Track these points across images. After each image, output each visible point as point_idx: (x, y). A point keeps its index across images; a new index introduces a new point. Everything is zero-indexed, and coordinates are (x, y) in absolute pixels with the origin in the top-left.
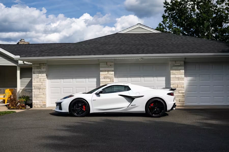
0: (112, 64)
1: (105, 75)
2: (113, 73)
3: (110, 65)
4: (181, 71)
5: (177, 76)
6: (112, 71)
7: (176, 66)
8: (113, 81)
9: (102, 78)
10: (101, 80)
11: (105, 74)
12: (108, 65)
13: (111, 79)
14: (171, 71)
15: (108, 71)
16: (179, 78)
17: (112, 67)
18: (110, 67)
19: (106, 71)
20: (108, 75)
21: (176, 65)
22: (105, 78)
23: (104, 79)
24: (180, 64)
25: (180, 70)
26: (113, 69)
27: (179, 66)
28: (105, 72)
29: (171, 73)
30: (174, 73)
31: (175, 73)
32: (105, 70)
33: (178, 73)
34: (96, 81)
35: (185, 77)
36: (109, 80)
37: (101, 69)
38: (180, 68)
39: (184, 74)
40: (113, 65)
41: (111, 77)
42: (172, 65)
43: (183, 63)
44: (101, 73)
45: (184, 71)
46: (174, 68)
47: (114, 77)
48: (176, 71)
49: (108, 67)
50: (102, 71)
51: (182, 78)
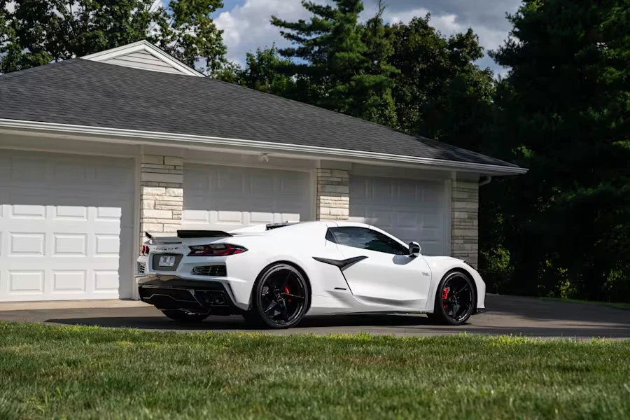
0: (177, 162)
1: (157, 197)
2: (181, 191)
3: (177, 168)
4: (343, 198)
5: (334, 211)
6: (177, 186)
7: (332, 183)
8: (179, 216)
9: (149, 205)
10: (144, 211)
11: (158, 195)
12: (168, 167)
13: (174, 211)
14: (321, 197)
15: (167, 185)
16: (339, 217)
17: (179, 172)
18: (173, 172)
19: (161, 184)
20: (166, 198)
21: (332, 179)
22: (159, 207)
23: (155, 209)
24: (340, 180)
25: (340, 194)
26: (180, 179)
27: (339, 184)
28: (159, 186)
29: (321, 201)
30: (328, 201)
31: (330, 202)
32: (159, 182)
33: (337, 202)
34: (120, 215)
35: (350, 214)
36: (169, 215)
37: (146, 177)
38: (341, 189)
39: (348, 206)
40: (181, 168)
41: (174, 203)
42: (324, 179)
43: (346, 176)
44: (146, 190)
45: (348, 199)
46: (329, 188)
47: (181, 204)
48: (333, 198)
49: (167, 171)
50: (149, 184)
51: (344, 217)
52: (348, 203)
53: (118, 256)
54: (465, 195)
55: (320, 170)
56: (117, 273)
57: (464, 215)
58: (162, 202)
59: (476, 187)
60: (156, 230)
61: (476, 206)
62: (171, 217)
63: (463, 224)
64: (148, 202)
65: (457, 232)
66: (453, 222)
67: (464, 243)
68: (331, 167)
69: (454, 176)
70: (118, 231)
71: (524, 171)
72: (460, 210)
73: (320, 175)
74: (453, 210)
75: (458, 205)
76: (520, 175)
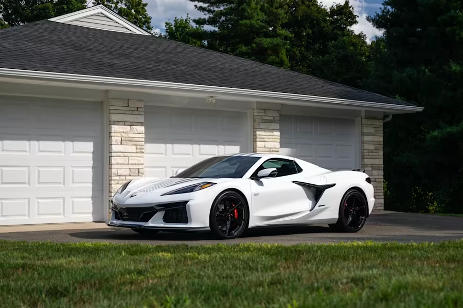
0: (141, 105)
1: (123, 134)
2: (142, 129)
3: (139, 110)
4: (275, 133)
5: (268, 145)
6: (140, 124)
7: (266, 121)
8: (142, 150)
9: (116, 141)
10: (113, 146)
11: (124, 132)
12: (132, 109)
13: (138, 147)
14: (257, 133)
15: (131, 124)
16: (271, 149)
17: (141, 113)
18: (136, 113)
19: (126, 123)
20: (131, 135)
21: (266, 118)
22: (125, 143)
23: (121, 144)
24: (272, 118)
25: (273, 130)
26: (141, 119)
27: (271, 121)
28: (124, 125)
29: (258, 136)
30: (262, 137)
31: (264, 137)
32: (124, 122)
33: (270, 137)
34: (92, 150)
35: (280, 147)
36: (133, 149)
37: (114, 117)
38: (273, 126)
39: (279, 140)
40: (143, 109)
41: (137, 139)
42: (259, 117)
43: (276, 114)
44: (115, 128)
45: (278, 133)
46: (263, 125)
47: (143, 140)
48: (266, 133)
49: (130, 112)
50: (116, 123)
51: (276, 150)
52: (279, 137)
53: (91, 185)
54: (372, 130)
55: (256, 111)
56: (90, 199)
57: (372, 147)
58: (127, 139)
59: (381, 123)
60: (123, 162)
61: (381, 139)
62: (135, 151)
63: (370, 154)
64: (115, 139)
65: (366, 161)
66: (363, 153)
67: (372, 170)
68: (264, 107)
69: (363, 114)
70: (91, 163)
71: (420, 109)
72: (369, 143)
73: (256, 114)
74: (363, 143)
75: (367, 138)
76: (418, 113)
